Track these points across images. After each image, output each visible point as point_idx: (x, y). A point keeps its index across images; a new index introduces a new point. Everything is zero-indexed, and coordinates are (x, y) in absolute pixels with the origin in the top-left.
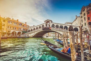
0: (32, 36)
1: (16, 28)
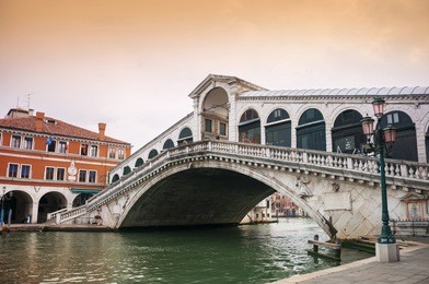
0: (118, 218)
1: (25, 169)
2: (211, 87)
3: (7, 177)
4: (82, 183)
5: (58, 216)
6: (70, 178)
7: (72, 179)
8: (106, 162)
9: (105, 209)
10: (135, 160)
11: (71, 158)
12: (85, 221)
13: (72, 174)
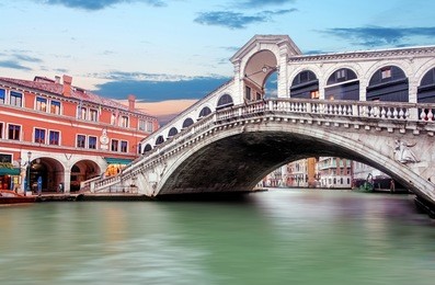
2: (255, 50)
3: (33, 143)
4: (114, 152)
5: (93, 185)
6: (102, 147)
7: (104, 148)
8: (136, 133)
9: (140, 177)
10: (168, 130)
11: (103, 127)
12: (120, 189)
13: (104, 143)
